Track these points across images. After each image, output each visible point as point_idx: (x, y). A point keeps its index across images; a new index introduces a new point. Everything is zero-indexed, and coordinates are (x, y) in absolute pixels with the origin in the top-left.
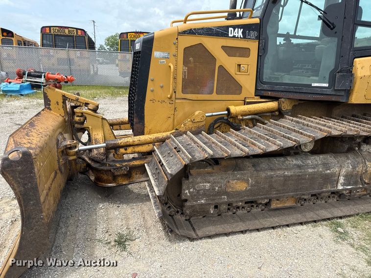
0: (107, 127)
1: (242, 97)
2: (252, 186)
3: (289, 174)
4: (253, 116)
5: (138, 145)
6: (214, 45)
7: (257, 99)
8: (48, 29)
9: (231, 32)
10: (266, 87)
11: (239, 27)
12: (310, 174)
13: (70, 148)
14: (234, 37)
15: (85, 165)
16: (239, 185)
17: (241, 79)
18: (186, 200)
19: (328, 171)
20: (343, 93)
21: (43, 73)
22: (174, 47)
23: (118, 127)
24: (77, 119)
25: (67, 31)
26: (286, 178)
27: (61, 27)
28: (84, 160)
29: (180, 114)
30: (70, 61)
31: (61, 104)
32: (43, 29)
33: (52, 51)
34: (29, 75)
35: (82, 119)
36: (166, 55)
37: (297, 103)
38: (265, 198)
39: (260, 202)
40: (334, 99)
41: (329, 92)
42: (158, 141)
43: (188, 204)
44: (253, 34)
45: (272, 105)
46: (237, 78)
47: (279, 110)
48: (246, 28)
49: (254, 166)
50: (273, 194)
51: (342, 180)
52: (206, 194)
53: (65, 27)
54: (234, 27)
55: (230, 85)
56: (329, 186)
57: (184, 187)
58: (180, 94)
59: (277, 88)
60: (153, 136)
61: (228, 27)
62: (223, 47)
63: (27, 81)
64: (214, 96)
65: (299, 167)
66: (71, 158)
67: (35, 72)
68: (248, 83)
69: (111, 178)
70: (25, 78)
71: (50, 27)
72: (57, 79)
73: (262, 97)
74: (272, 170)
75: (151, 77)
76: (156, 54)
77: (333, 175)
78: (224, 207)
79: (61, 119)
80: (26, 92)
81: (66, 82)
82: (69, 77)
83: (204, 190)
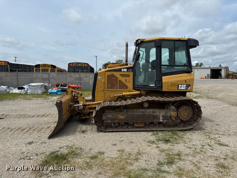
0: (84, 100)
1: (128, 90)
2: (126, 117)
3: (139, 114)
4: (131, 96)
5: (92, 105)
6: (117, 74)
7: (134, 90)
8: (71, 64)
9: (123, 70)
10: (136, 86)
11: (125, 68)
12: (147, 115)
13: (72, 105)
14: (124, 71)
15: (77, 113)
16: (121, 116)
17: (127, 84)
18: (104, 121)
19: (155, 114)
20: (159, 88)
21: (67, 84)
22: (104, 75)
23: (89, 101)
24: (75, 98)
25: (80, 64)
26: (138, 116)
27: (78, 63)
28: (77, 111)
29: (107, 96)
30: (80, 79)
31: (71, 93)
32: (69, 64)
33: (72, 74)
34: (61, 85)
35: (77, 98)
36: (102, 77)
37: (147, 92)
38: (132, 122)
39: (129, 123)
40: (157, 90)
41: (155, 87)
42: (98, 104)
43: (104, 122)
44: (131, 70)
45: (138, 92)
46: (126, 84)
47: (140, 94)
48: (128, 68)
49: (127, 111)
50: (134, 121)
51: (161, 118)
52: (110, 119)
53: (79, 63)
54: (124, 68)
55: (123, 86)
56: (156, 120)
57: (103, 116)
58: (106, 89)
59: (139, 87)
60: (97, 102)
61: (121, 69)
62: (120, 74)
63: (60, 88)
64: (118, 89)
65: (143, 112)
66: (72, 108)
67: (64, 84)
68: (130, 85)
69: (83, 116)
70: (60, 87)
71: (72, 63)
72: (73, 87)
73: (136, 90)
74: (132, 112)
75: (97, 84)
76: (99, 77)
77: (157, 116)
78: (117, 124)
79: (70, 97)
80: (59, 93)
81: (78, 88)
82: (79, 86)
83: (109, 117)
